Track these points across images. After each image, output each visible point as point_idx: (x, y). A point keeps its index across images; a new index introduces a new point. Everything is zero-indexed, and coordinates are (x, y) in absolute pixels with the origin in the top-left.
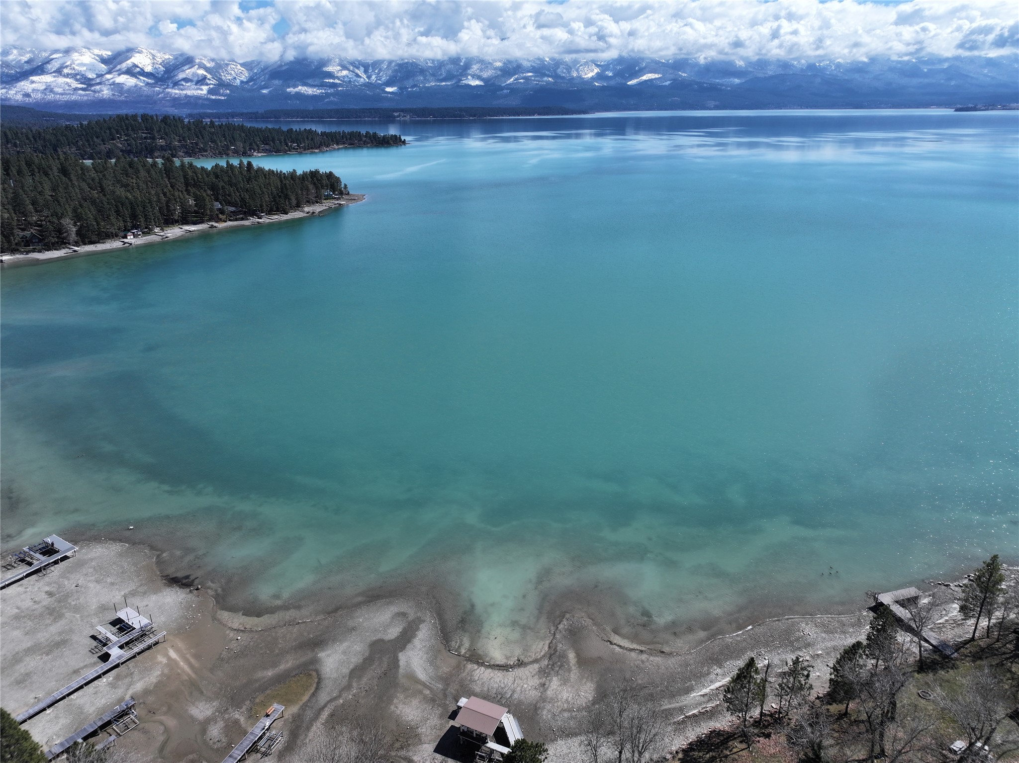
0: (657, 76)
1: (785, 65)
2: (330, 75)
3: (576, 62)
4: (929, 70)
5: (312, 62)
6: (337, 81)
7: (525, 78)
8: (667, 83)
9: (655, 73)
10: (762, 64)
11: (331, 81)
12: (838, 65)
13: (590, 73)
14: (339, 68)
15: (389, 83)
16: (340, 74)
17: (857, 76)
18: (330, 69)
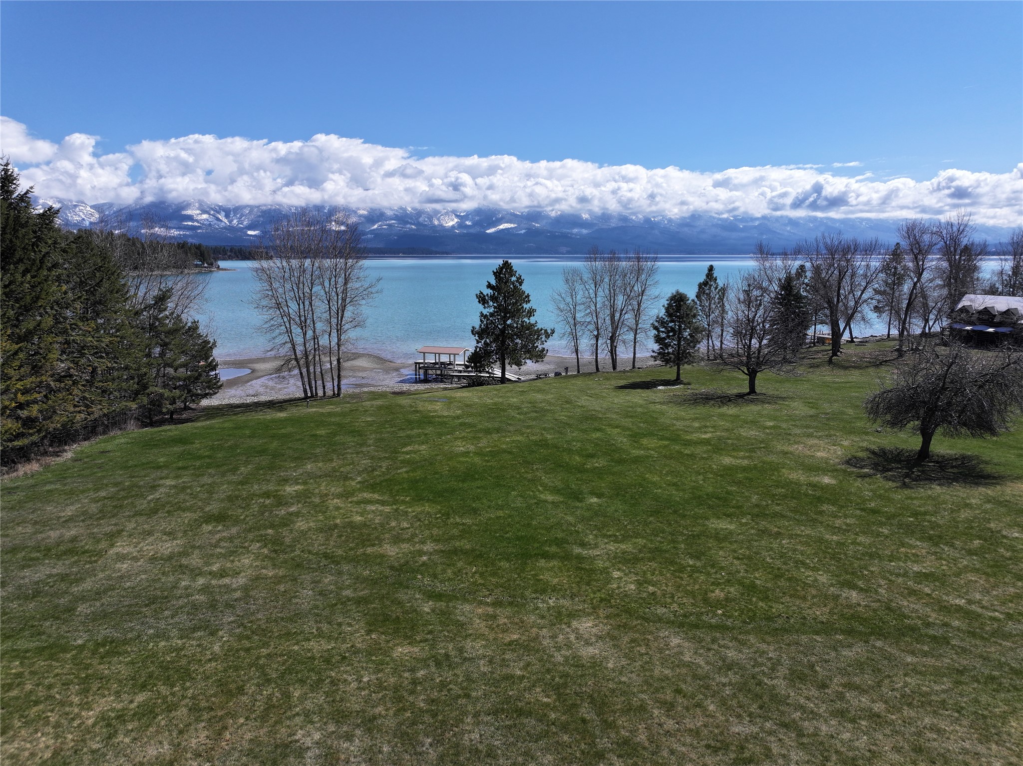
0: (512, 226)
1: (624, 219)
2: (190, 218)
3: (436, 212)
4: (744, 227)
5: (170, 206)
6: (196, 224)
7: (390, 225)
8: (523, 232)
9: (511, 223)
10: (605, 217)
11: (190, 223)
12: (670, 220)
13: (451, 222)
14: (198, 212)
15: (250, 227)
16: (199, 218)
17: (686, 229)
18: (189, 212)
